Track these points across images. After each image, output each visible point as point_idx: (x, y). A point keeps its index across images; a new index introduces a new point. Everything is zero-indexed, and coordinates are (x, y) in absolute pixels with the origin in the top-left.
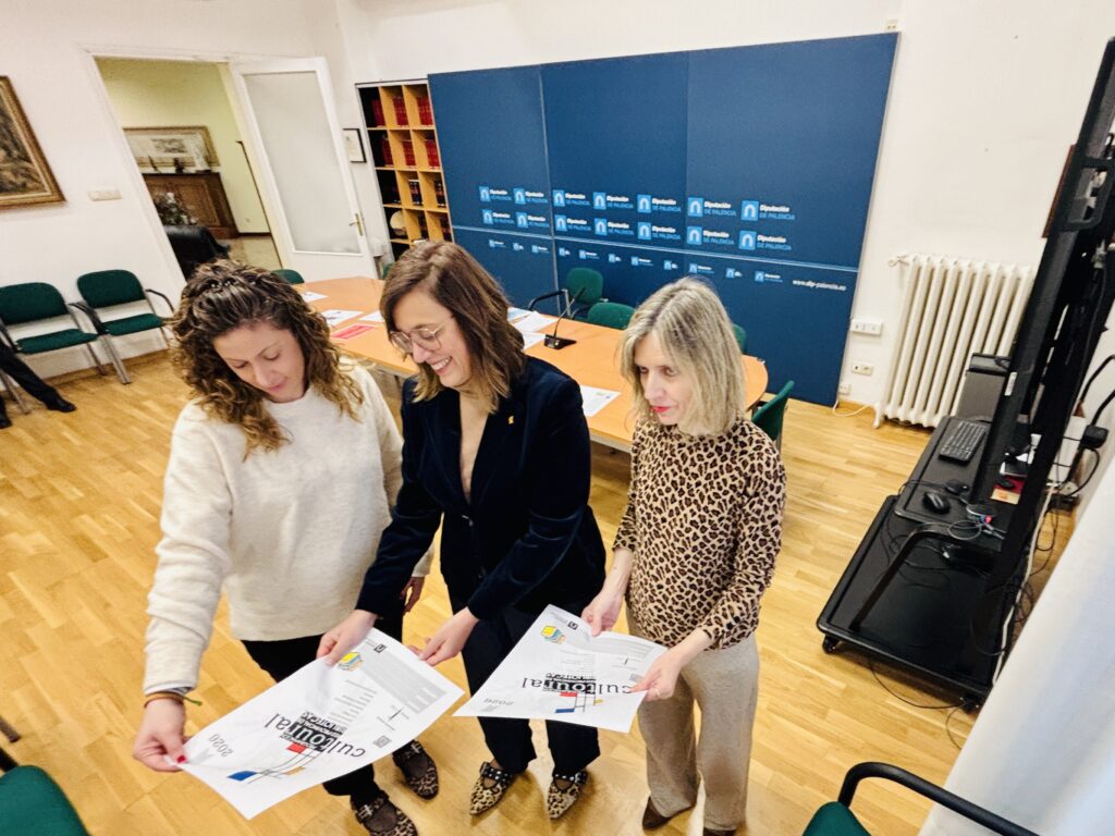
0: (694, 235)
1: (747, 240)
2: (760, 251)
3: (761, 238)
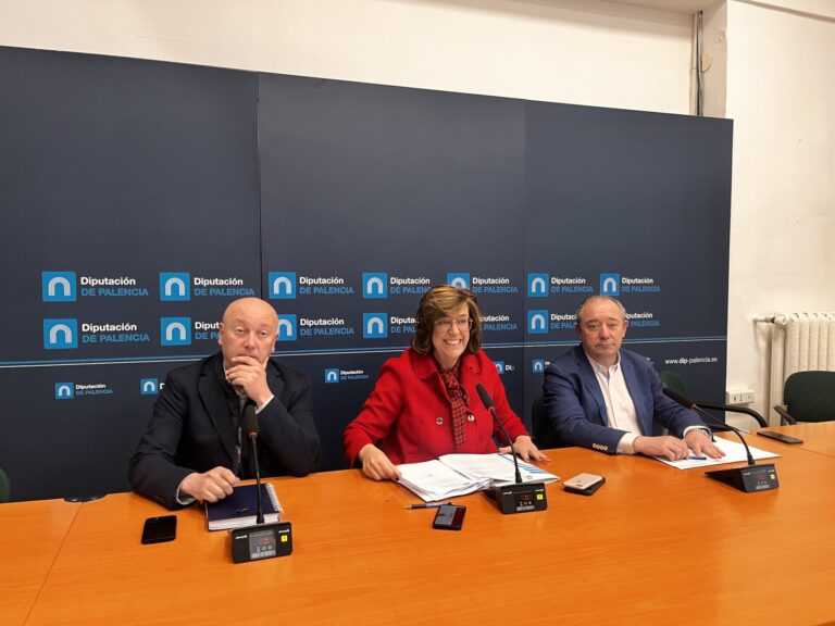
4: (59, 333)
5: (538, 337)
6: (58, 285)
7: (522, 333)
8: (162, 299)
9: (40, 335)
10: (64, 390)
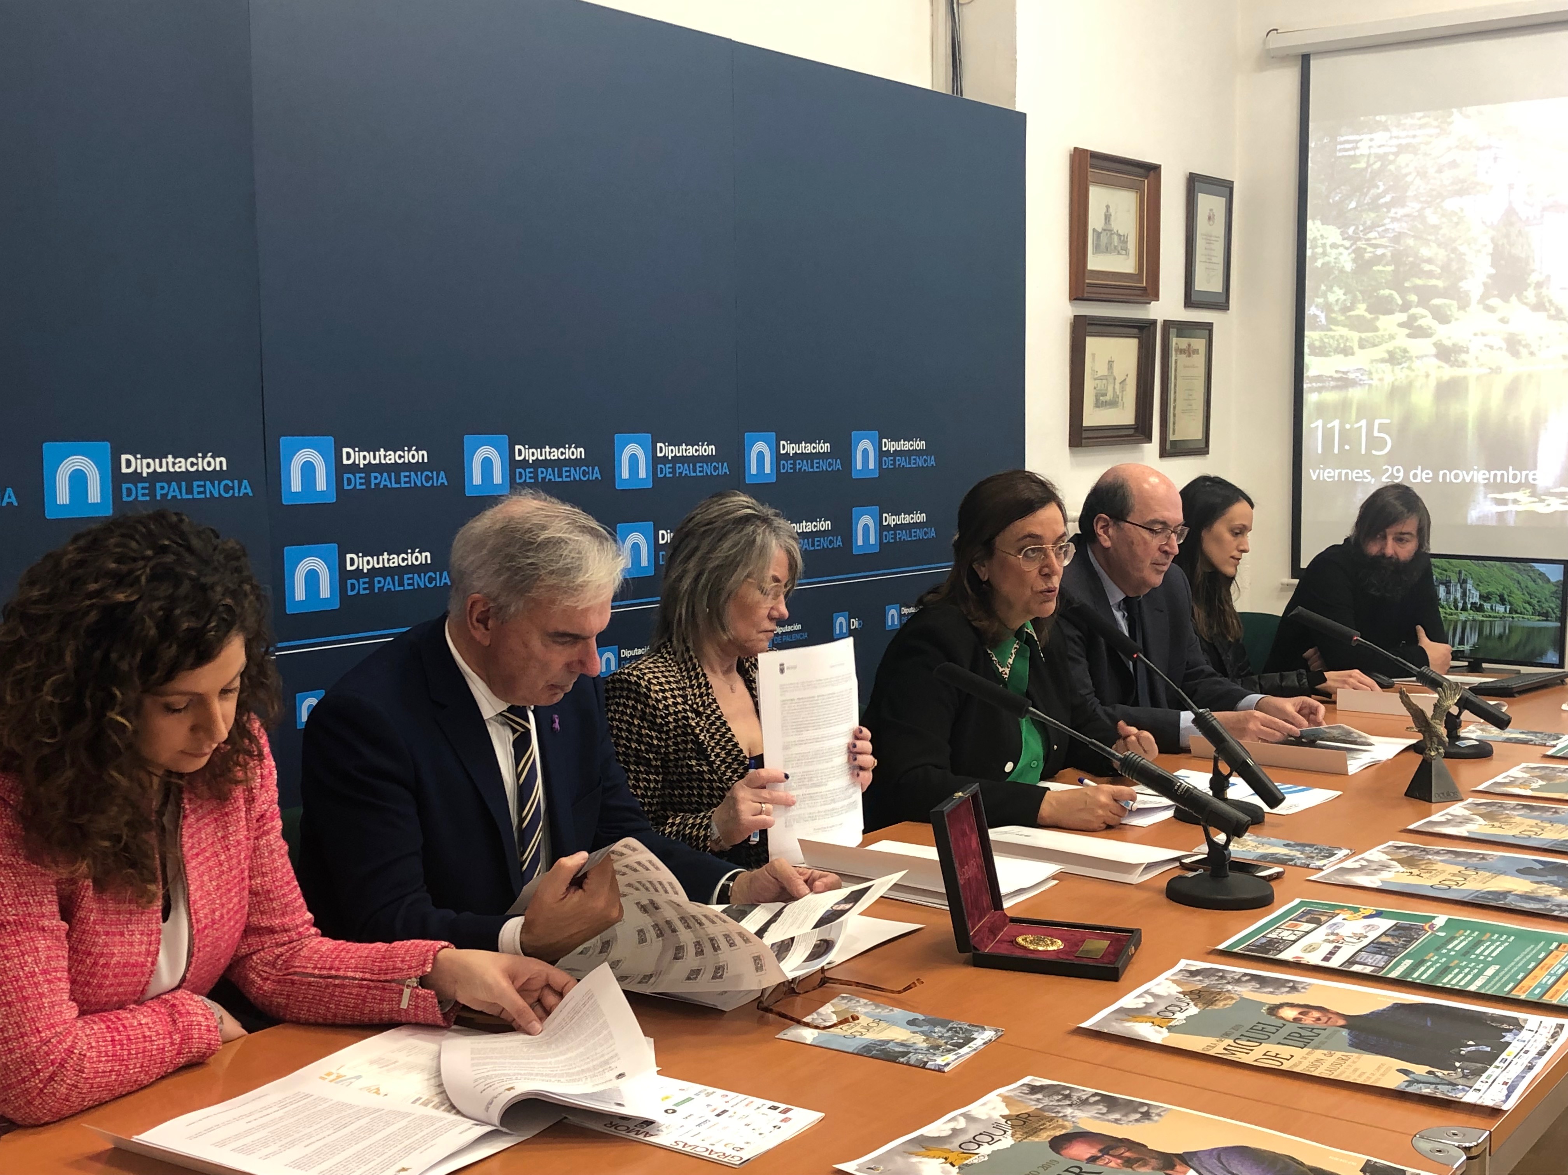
1: (865, 528)
3: (887, 519)
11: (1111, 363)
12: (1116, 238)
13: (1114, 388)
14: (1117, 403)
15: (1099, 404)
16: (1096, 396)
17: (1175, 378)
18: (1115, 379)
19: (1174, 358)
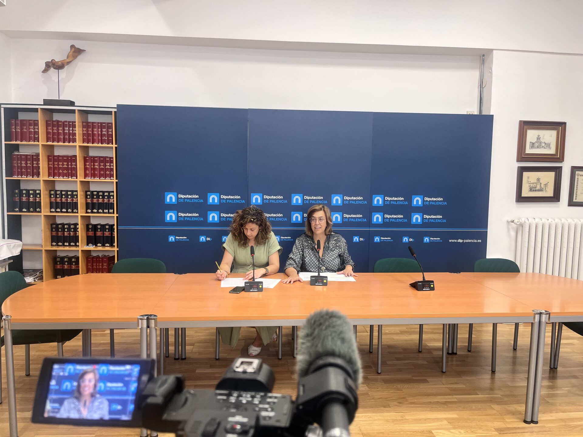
0: (377, 218)
1: (417, 218)
2: (425, 224)
3: (425, 216)
4: (171, 216)
5: (377, 225)
6: (171, 198)
7: (369, 223)
8: (208, 204)
9: (164, 217)
10: (172, 239)
11: (538, 179)
12: (543, 145)
13: (540, 186)
14: (543, 190)
15: (531, 190)
16: (530, 188)
17: (577, 183)
18: (541, 184)
19: (576, 177)
